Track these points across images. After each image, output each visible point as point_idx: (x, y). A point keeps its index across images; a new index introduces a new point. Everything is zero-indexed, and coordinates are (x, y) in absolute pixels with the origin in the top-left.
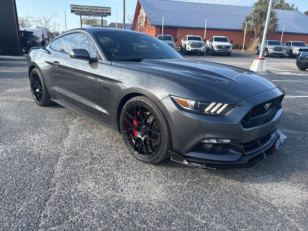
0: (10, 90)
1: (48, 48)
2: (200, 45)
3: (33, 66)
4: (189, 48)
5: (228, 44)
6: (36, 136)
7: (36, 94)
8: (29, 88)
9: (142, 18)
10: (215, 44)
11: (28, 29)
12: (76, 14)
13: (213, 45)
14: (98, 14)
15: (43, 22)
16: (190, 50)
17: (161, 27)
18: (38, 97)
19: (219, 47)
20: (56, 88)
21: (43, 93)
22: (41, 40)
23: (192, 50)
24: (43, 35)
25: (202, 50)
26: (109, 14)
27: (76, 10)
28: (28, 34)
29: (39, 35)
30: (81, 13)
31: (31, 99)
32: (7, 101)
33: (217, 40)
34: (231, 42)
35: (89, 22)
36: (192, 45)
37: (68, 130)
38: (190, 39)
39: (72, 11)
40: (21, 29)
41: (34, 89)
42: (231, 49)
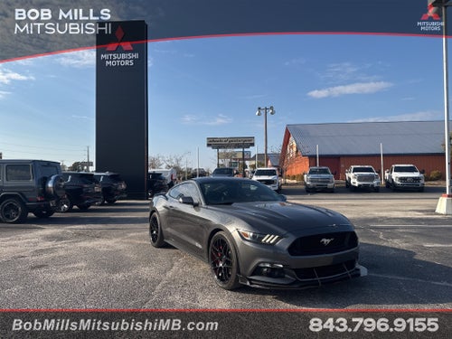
0: (132, 234)
1: (167, 195)
2: (372, 178)
3: (154, 211)
4: (355, 182)
5: (416, 175)
6: (147, 268)
7: (153, 236)
8: (148, 232)
9: (292, 147)
10: (396, 175)
11: (157, 170)
12: (213, 148)
13: (394, 178)
14: (238, 146)
15: (174, 161)
16: (356, 185)
17: (315, 156)
18: (154, 238)
19: (401, 179)
20: (169, 230)
21: (159, 235)
22: (169, 181)
23: (359, 185)
24: (172, 176)
25: (376, 185)
26: (253, 145)
27: (214, 143)
28: (157, 176)
29: (167, 176)
30: (218, 147)
31: (148, 241)
32: (128, 243)
33: (398, 170)
34: (421, 173)
35: (227, 156)
36: (360, 179)
37: (172, 265)
38: (355, 170)
39: (208, 145)
40: (150, 170)
41: (152, 232)
42: (422, 181)
